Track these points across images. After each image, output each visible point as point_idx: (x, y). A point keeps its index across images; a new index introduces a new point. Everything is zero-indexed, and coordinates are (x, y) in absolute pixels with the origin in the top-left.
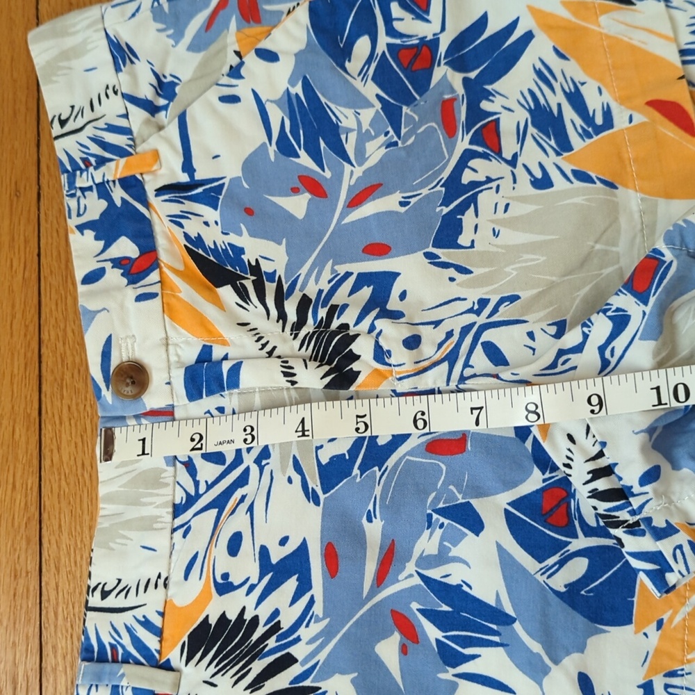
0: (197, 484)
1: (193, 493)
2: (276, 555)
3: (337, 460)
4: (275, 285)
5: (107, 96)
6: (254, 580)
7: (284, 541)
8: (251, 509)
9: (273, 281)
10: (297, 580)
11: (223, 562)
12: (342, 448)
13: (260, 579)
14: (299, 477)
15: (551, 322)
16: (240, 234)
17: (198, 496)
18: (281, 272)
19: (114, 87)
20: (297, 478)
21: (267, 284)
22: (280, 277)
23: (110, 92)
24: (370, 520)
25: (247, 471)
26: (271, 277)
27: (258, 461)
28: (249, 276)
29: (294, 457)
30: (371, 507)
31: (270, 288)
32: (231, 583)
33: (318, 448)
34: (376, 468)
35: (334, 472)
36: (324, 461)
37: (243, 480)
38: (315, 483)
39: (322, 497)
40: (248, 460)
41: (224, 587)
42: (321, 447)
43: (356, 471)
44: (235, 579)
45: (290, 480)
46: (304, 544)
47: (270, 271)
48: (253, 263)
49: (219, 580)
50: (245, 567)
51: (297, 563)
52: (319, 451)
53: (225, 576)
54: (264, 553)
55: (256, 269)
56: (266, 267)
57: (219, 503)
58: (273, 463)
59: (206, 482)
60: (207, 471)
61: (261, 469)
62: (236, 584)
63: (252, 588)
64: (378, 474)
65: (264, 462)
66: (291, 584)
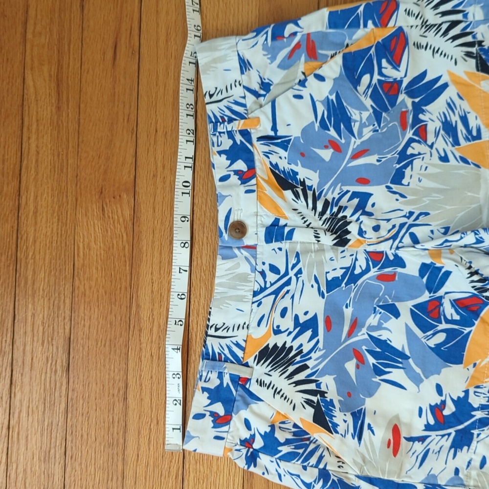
0: (265, 282)
1: (263, 286)
2: (302, 319)
3: (335, 279)
4: (312, 192)
5: (236, 86)
6: (291, 329)
7: (306, 313)
8: (293, 297)
9: (311, 190)
10: (312, 331)
11: (278, 320)
12: (339, 273)
13: (294, 329)
14: (317, 285)
15: (442, 227)
16: (297, 165)
17: (266, 288)
18: (315, 186)
19: (239, 82)
20: (316, 286)
21: (308, 191)
22: (314, 189)
23: (237, 84)
24: (347, 307)
25: (290, 279)
26: (310, 188)
27: (296, 275)
28: (299, 186)
29: (315, 276)
30: (348, 302)
31: (310, 193)
32: (280, 330)
33: (327, 273)
34: (353, 285)
35: (333, 284)
36: (329, 279)
37: (288, 283)
38: (324, 289)
39: (326, 295)
40: (292, 274)
41: (277, 332)
42: (329, 272)
43: (343, 285)
44: (282, 329)
45: (312, 286)
46: (316, 316)
47: (310, 185)
48: (302, 180)
49: (275, 328)
50: (287, 323)
51: (311, 324)
52: (327, 274)
53: (278, 327)
54: (296, 318)
55: (303, 183)
56: (308, 183)
57: (276, 293)
58: (304, 276)
59: (270, 282)
60: (271, 277)
61: (298, 279)
62: (282, 330)
63: (290, 333)
64: (353, 287)
65: (299, 276)
66: (309, 333)
